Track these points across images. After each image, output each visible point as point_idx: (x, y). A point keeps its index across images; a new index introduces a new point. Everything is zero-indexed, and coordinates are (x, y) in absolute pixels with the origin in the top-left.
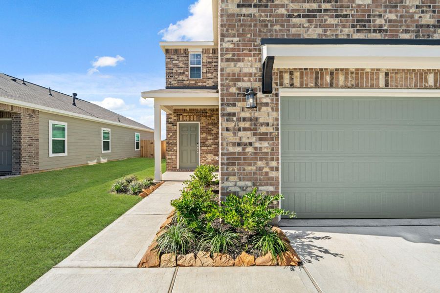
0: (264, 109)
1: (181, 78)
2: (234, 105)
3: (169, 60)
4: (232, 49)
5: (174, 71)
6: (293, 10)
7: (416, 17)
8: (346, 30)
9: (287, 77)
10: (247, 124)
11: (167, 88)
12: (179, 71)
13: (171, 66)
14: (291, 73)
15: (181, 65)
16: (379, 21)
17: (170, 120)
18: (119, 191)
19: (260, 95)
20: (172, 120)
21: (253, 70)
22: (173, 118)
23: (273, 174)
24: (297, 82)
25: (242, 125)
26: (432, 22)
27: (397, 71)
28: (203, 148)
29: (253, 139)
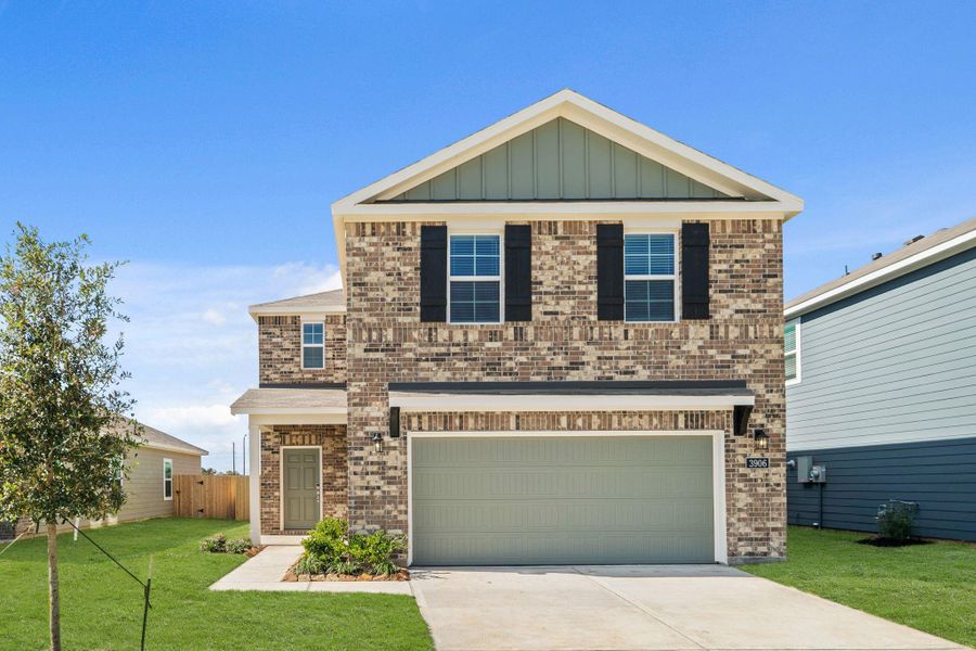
0: (392, 452)
1: (286, 368)
2: (362, 449)
3: (265, 336)
4: (359, 394)
5: (274, 356)
6: (421, 354)
7: (548, 359)
8: (476, 374)
9: (415, 421)
10: (375, 468)
11: (262, 386)
12: (284, 356)
13: (269, 347)
14: (420, 417)
15: (287, 345)
16: (509, 364)
17: (267, 444)
18: (213, 550)
19: (387, 438)
20: (271, 443)
21: (381, 414)
22: (273, 440)
23: (401, 517)
24: (425, 425)
25: (370, 468)
26: (564, 364)
27: (528, 414)
28: (327, 493)
29: (381, 483)
